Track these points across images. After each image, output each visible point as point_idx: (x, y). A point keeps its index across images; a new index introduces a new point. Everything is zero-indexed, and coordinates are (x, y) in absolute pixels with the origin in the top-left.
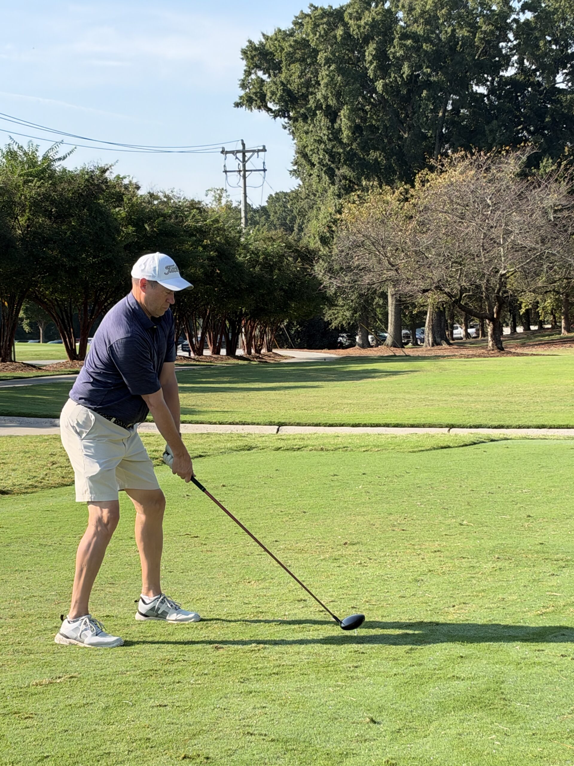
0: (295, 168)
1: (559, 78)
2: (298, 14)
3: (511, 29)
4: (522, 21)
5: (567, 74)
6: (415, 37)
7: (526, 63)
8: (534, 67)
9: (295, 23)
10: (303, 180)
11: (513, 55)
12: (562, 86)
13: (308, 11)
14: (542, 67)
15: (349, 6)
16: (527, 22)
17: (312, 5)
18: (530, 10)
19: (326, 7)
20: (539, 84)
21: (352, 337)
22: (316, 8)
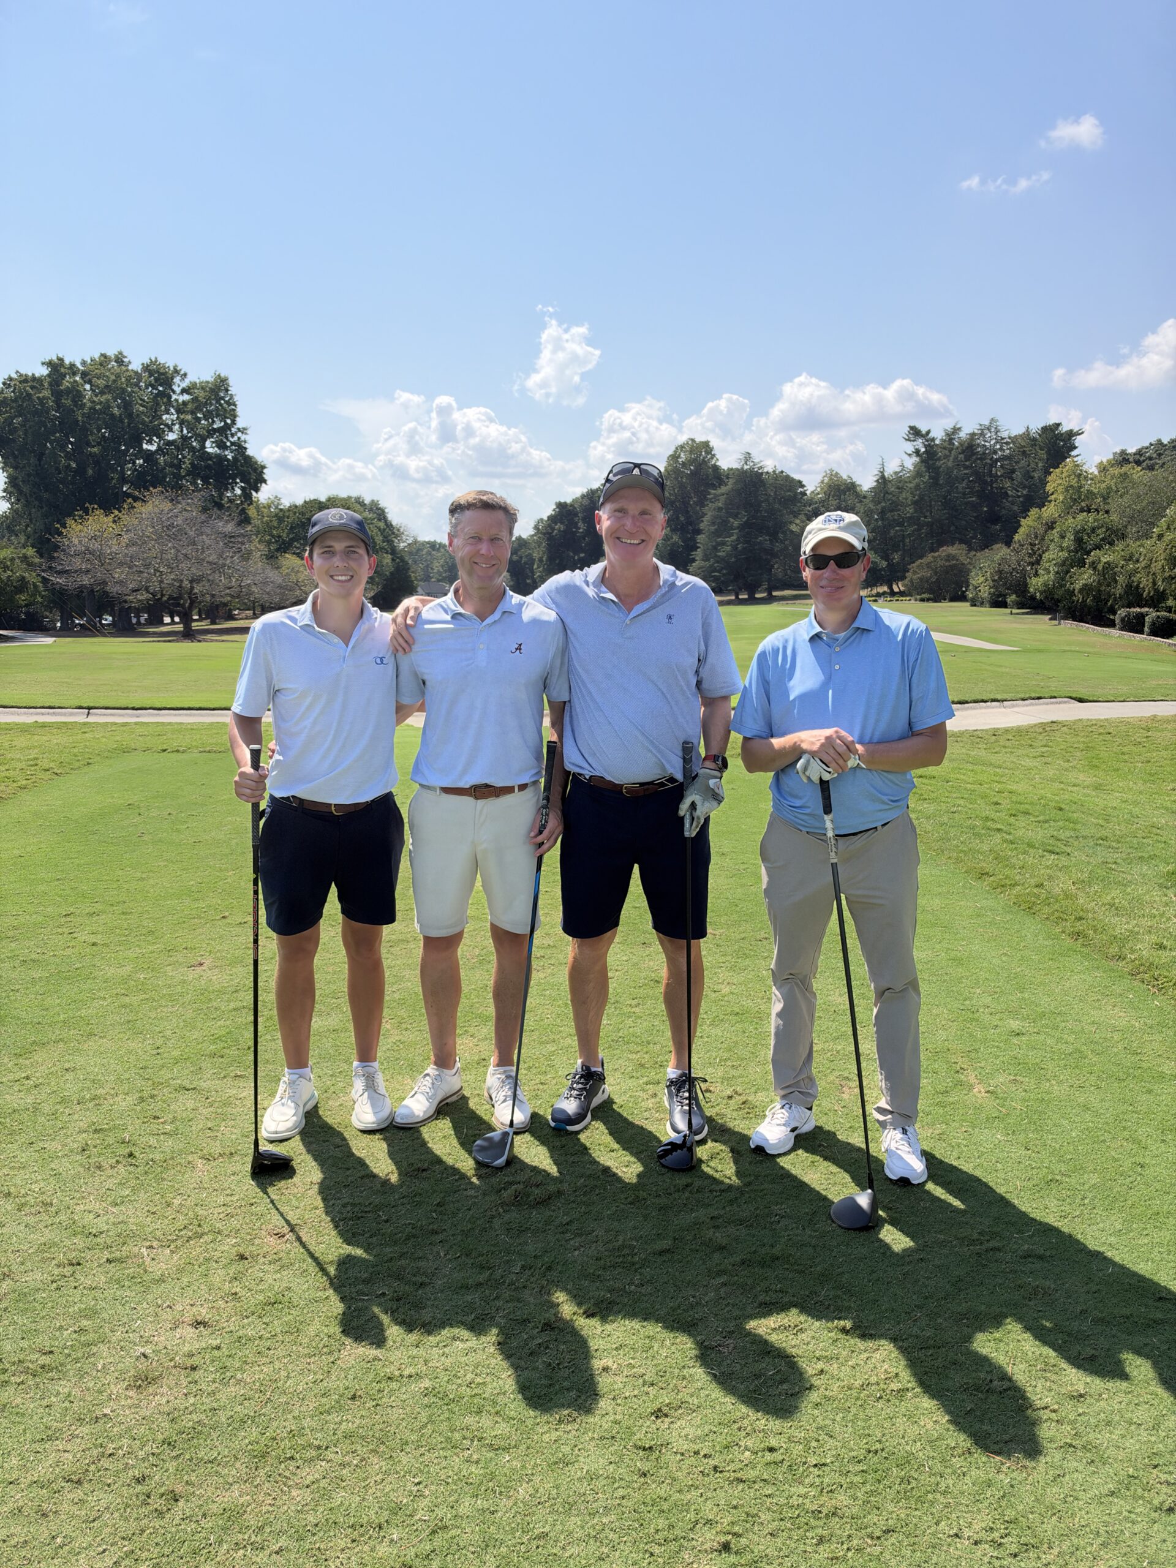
0: (5, 494)
1: (208, 444)
2: (6, 377)
3: (173, 407)
4: (180, 401)
5: (213, 442)
6: (101, 403)
7: (185, 431)
8: (190, 435)
9: (4, 384)
10: (12, 504)
11: (174, 424)
12: (210, 450)
13: (14, 376)
14: (197, 435)
15: (49, 375)
16: (183, 402)
17: (17, 372)
18: (188, 393)
19: (30, 374)
20: (194, 448)
21: (54, 622)
22: (21, 375)
